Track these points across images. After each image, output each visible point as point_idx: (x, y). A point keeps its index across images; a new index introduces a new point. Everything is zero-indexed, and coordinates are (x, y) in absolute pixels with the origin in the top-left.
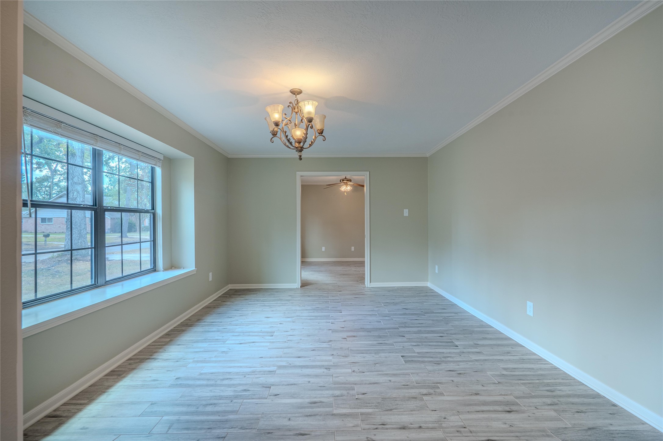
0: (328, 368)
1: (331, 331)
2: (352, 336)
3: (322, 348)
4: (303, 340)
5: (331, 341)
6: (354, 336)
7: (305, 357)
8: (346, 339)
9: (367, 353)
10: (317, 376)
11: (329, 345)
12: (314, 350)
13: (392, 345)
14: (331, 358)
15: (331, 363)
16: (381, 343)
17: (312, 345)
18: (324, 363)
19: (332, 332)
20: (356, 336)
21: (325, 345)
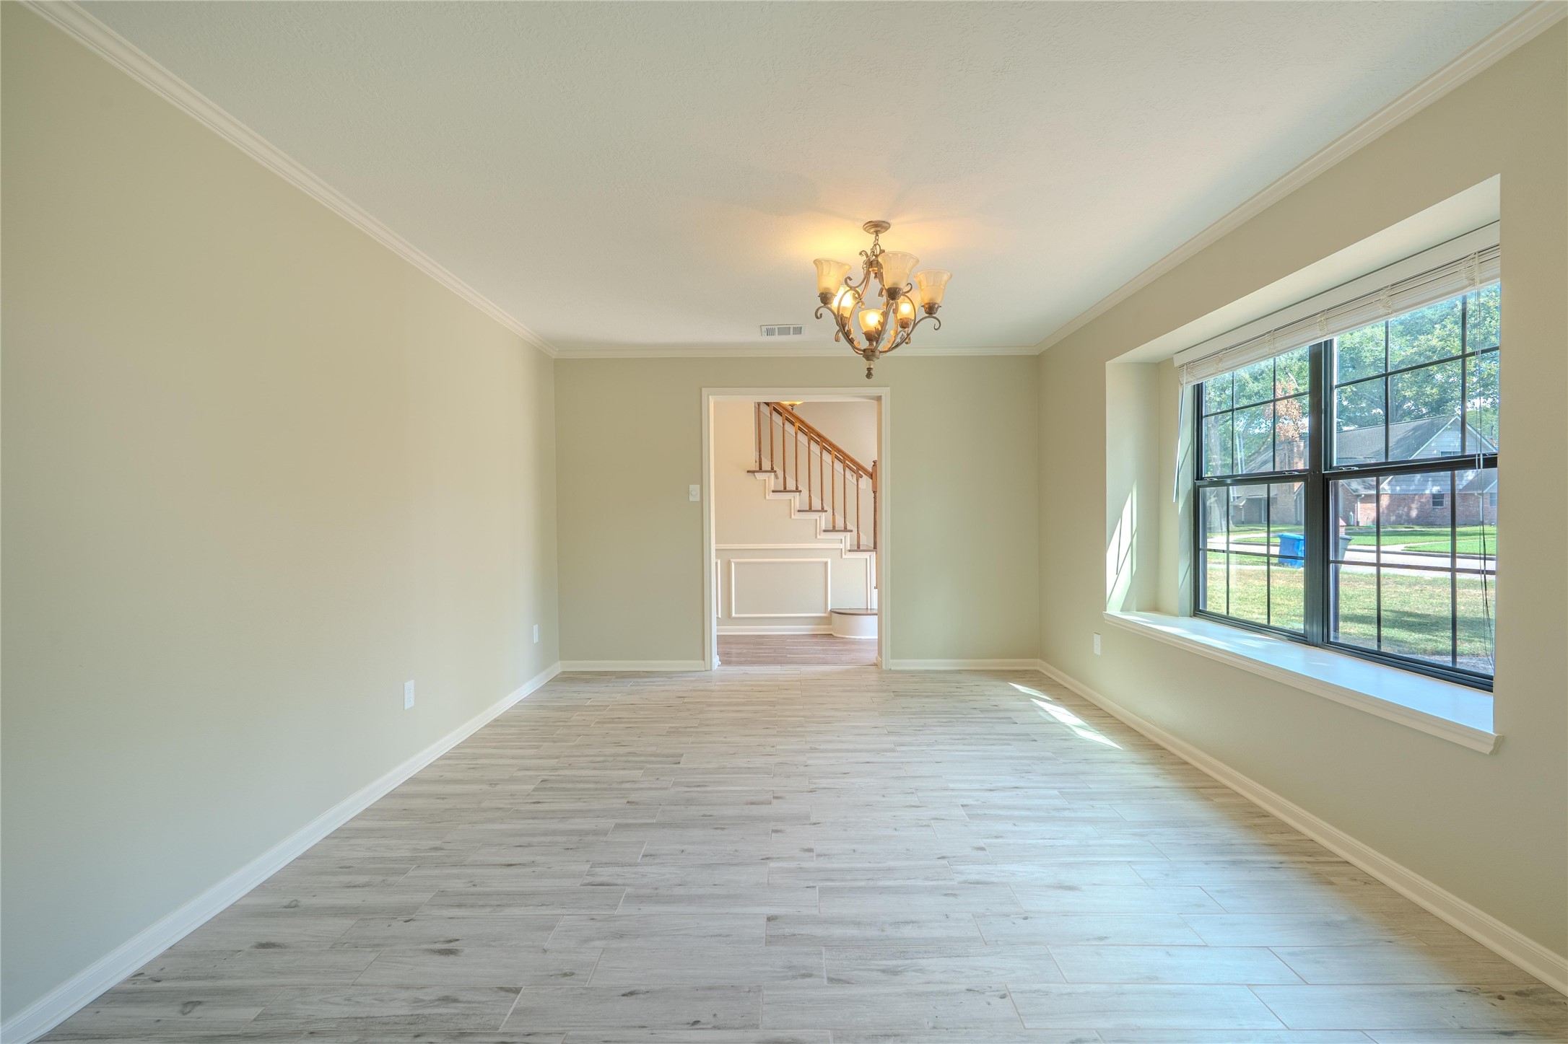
0: (813, 750)
1: (813, 820)
2: (758, 804)
3: (828, 778)
4: (877, 794)
5: (811, 792)
6: (752, 803)
7: (857, 763)
8: (775, 795)
9: (741, 768)
10: (830, 742)
11: (815, 784)
12: (845, 774)
13: (675, 784)
14: (809, 762)
15: (809, 755)
16: (699, 786)
17: (853, 784)
18: (822, 755)
19: (808, 817)
20: (747, 804)
21: (824, 783)
